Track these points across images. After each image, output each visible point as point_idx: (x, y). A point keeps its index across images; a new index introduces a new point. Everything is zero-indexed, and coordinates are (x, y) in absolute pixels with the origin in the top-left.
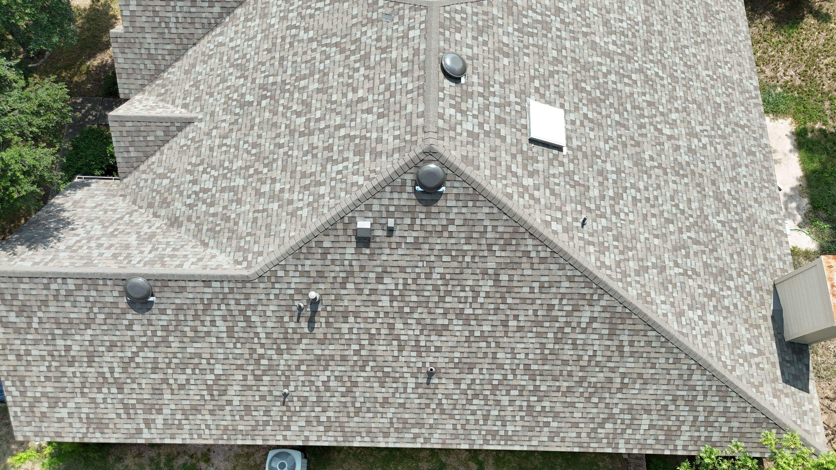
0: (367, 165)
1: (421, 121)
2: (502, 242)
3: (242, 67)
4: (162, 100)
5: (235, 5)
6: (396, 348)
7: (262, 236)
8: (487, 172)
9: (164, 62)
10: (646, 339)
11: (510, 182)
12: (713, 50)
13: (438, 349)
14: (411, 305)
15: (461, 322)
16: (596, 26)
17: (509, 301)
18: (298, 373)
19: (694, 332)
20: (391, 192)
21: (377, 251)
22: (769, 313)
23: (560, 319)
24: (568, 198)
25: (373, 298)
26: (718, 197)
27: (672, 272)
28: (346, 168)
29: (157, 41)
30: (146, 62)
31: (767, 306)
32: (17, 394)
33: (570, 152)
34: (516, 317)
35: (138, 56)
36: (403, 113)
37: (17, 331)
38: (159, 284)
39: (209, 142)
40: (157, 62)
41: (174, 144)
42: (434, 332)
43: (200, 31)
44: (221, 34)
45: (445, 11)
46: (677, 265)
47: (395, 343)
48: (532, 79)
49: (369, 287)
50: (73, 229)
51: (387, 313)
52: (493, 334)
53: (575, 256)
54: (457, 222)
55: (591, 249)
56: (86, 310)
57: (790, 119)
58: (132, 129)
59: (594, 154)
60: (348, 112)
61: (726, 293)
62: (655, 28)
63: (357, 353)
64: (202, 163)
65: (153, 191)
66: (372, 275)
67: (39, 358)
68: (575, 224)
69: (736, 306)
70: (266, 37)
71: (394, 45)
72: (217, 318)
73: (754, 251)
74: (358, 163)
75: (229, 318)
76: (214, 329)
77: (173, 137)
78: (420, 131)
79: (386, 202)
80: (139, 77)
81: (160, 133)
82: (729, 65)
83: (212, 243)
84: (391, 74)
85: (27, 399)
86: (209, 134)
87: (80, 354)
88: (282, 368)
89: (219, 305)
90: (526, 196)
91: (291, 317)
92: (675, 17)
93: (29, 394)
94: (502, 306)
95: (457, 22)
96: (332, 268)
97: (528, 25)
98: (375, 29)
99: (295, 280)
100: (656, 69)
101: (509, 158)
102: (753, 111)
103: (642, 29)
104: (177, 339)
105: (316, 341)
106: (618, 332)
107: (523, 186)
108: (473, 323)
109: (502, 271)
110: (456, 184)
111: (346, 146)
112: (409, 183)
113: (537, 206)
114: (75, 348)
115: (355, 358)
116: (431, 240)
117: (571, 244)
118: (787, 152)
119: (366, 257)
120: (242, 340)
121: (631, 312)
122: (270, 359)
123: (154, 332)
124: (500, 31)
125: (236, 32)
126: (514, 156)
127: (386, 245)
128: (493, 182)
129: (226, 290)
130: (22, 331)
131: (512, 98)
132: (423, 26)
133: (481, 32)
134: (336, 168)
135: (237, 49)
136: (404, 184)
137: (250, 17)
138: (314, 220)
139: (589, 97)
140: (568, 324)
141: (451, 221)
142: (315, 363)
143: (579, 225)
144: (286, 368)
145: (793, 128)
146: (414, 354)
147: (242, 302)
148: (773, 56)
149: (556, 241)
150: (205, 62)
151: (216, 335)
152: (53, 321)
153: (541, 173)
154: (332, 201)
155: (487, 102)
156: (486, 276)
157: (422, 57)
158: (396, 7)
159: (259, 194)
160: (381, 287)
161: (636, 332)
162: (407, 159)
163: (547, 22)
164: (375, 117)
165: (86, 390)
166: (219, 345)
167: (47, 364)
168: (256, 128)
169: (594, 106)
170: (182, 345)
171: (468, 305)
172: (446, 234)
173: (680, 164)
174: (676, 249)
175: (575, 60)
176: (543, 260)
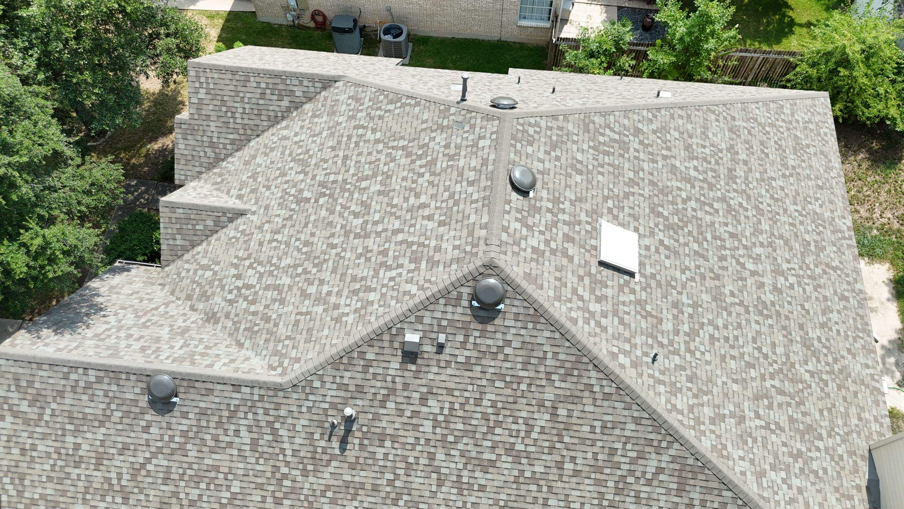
0: (422, 273)
1: (483, 233)
2: (562, 371)
3: (304, 163)
4: (217, 189)
5: (304, 100)
6: (435, 482)
7: (302, 342)
8: (551, 293)
9: (224, 151)
10: (720, 499)
11: (575, 306)
12: (803, 184)
13: (482, 488)
14: (456, 433)
15: (510, 459)
16: (677, 150)
17: (567, 439)
18: (323, 500)
19: (777, 497)
20: (445, 305)
21: (424, 369)
22: (864, 483)
23: (623, 466)
24: (639, 329)
25: (414, 421)
26: (806, 343)
27: (753, 425)
28: (400, 275)
29: (220, 130)
30: (207, 149)
31: (861, 474)
32: (14, 493)
33: (643, 280)
34: (573, 459)
35: (200, 143)
36: (466, 222)
37: (27, 422)
38: (185, 384)
39: (260, 236)
40: (217, 151)
41: (223, 235)
42: (479, 468)
43: (265, 123)
44: (286, 128)
45: (518, 123)
46: (758, 416)
47: (434, 476)
48: (606, 199)
49: (412, 408)
50: (104, 316)
51: (428, 440)
52: (546, 477)
53: (643, 395)
54: (514, 345)
55: (662, 389)
56: (103, 406)
57: (887, 265)
58: (182, 216)
59: (668, 284)
60: (408, 217)
61: (814, 454)
62: (740, 157)
63: (390, 483)
64: (249, 257)
65: (194, 282)
66: (416, 395)
67: (44, 455)
68: (645, 359)
69: (825, 470)
70: (332, 134)
71: (463, 153)
72: (242, 428)
73: (846, 409)
74: (412, 271)
75: (255, 429)
76: (237, 440)
77: (223, 227)
78: (482, 242)
79: (438, 315)
80: (197, 164)
81: (210, 223)
82: (820, 202)
83: (247, 344)
84: (457, 182)
85: (24, 501)
86: (260, 228)
87: (90, 454)
88: (305, 492)
89: (246, 413)
90: (592, 323)
91: (322, 434)
92: (762, 147)
93: (27, 495)
94: (558, 445)
95: (530, 135)
96: (373, 383)
97: (604, 144)
98: (444, 136)
99: (331, 393)
100: (740, 200)
101: (575, 280)
102: (846, 253)
103: (726, 157)
104: (196, 448)
105: (346, 465)
106: (688, 488)
107: (589, 312)
108: (524, 461)
109: (561, 405)
110: (516, 303)
111: (402, 252)
112: (465, 296)
113: (604, 335)
114: (85, 447)
115: (388, 489)
116: (484, 362)
117: (640, 381)
118: (884, 300)
119: (411, 374)
120: (265, 456)
121: (704, 466)
122: (294, 481)
123: (172, 437)
124: (575, 147)
125: (302, 127)
126: (581, 278)
127: (434, 363)
128: (557, 304)
129: (256, 398)
130: (32, 423)
131: (583, 217)
132: (494, 136)
133: (554, 147)
134: (389, 274)
135: (301, 144)
136: (459, 297)
137: (318, 113)
138: (359, 328)
139: (666, 223)
140: (631, 472)
141: (508, 343)
142: (343, 490)
143: (650, 360)
144: (310, 493)
145: (890, 275)
146: (454, 491)
147: (272, 412)
148: (869, 196)
149: (622, 376)
150: (266, 155)
151: (238, 447)
152: (66, 414)
153: (610, 299)
154: (381, 310)
155: (555, 219)
156: (542, 409)
157: (490, 168)
158: (468, 116)
159: (304, 295)
160: (424, 409)
161: (709, 490)
162: (466, 271)
163: (624, 142)
164: (436, 224)
165: (88, 497)
166: (240, 459)
167: (51, 462)
168: (310, 225)
169: (671, 233)
170: (200, 455)
171: (520, 440)
172: (501, 357)
173: (764, 303)
174: (757, 398)
175: (652, 183)
176: (607, 397)
